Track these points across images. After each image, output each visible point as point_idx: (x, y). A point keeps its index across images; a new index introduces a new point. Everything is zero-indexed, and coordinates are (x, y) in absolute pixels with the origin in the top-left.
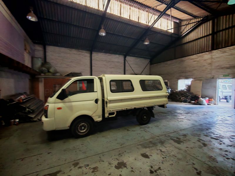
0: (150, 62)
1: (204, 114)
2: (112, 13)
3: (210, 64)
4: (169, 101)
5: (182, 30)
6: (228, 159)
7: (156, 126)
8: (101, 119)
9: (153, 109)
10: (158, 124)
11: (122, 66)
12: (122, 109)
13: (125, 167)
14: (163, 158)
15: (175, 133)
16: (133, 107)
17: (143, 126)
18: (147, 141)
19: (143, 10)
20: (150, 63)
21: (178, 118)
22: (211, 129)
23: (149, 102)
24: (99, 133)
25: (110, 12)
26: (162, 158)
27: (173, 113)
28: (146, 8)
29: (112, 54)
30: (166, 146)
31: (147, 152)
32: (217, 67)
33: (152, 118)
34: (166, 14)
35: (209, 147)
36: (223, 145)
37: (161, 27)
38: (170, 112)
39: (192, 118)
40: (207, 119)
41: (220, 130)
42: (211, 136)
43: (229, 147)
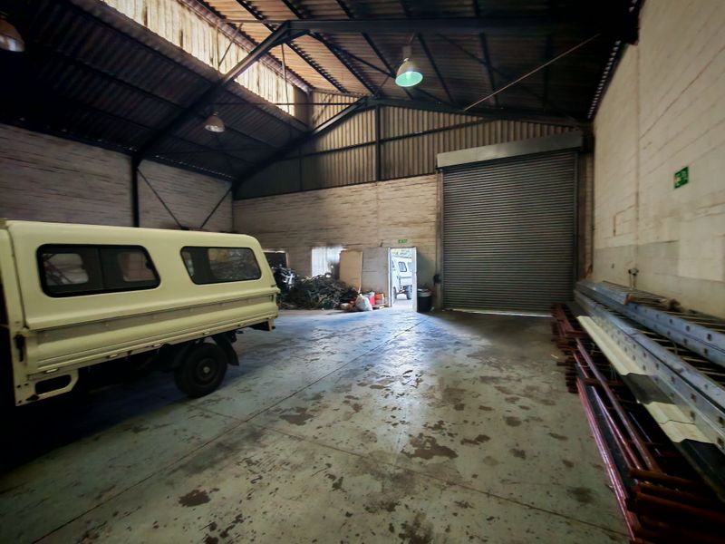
0: (231, 189)
1: (365, 333)
3: (376, 212)
4: (282, 307)
5: (316, 114)
7: (243, 391)
9: (234, 340)
10: (252, 382)
12: (108, 357)
14: (253, 482)
15: (294, 397)
16: (158, 344)
17: (201, 400)
18: (208, 447)
19: (199, 17)
20: (230, 193)
21: (307, 355)
26: (249, 484)
27: (297, 341)
28: (207, 13)
30: (264, 443)
31: (204, 482)
32: (387, 220)
33: (230, 368)
34: (273, 57)
35: (366, 409)
36: (390, 397)
37: (262, 90)
38: (289, 339)
39: (340, 346)
40: (368, 344)
41: (390, 365)
42: (371, 382)
43: (400, 399)
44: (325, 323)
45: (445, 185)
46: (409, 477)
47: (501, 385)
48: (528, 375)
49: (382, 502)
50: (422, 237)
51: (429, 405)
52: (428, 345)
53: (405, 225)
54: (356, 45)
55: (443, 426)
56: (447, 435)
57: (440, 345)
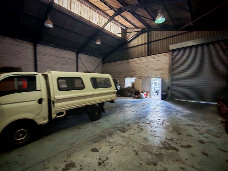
0: (102, 61)
1: (143, 106)
2: (61, 5)
3: (147, 66)
4: (117, 96)
5: (128, 36)
6: (155, 137)
7: (106, 121)
8: (46, 121)
9: (104, 105)
10: (109, 118)
11: (74, 63)
12: (72, 108)
13: (74, 166)
14: (111, 148)
15: (121, 124)
16: (84, 105)
17: (95, 122)
18: (97, 136)
19: (95, 11)
21: (125, 111)
22: (146, 116)
23: (100, 99)
24: (44, 137)
25: (58, 3)
26: (109, 149)
27: (121, 106)
28: (97, 9)
29: (63, 49)
30: (113, 137)
31: (97, 146)
32: (151, 69)
33: (103, 113)
34: (115, 19)
35: (145, 131)
36: (153, 127)
37: (111, 30)
38: (119, 106)
39: (135, 109)
40: (144, 109)
41: (152, 117)
42: (146, 122)
43: (157, 128)
44: (130, 101)
45: (172, 56)
46: (161, 155)
47: (195, 128)
48: (207, 125)
49: (152, 162)
50: (163, 74)
51: (167, 132)
52: (166, 111)
53: (157, 70)
54: (142, 12)
55: (173, 140)
56: (175, 143)
57: (170, 112)
